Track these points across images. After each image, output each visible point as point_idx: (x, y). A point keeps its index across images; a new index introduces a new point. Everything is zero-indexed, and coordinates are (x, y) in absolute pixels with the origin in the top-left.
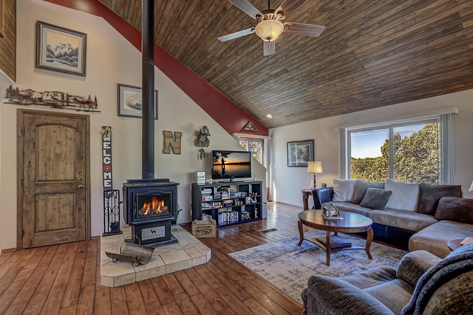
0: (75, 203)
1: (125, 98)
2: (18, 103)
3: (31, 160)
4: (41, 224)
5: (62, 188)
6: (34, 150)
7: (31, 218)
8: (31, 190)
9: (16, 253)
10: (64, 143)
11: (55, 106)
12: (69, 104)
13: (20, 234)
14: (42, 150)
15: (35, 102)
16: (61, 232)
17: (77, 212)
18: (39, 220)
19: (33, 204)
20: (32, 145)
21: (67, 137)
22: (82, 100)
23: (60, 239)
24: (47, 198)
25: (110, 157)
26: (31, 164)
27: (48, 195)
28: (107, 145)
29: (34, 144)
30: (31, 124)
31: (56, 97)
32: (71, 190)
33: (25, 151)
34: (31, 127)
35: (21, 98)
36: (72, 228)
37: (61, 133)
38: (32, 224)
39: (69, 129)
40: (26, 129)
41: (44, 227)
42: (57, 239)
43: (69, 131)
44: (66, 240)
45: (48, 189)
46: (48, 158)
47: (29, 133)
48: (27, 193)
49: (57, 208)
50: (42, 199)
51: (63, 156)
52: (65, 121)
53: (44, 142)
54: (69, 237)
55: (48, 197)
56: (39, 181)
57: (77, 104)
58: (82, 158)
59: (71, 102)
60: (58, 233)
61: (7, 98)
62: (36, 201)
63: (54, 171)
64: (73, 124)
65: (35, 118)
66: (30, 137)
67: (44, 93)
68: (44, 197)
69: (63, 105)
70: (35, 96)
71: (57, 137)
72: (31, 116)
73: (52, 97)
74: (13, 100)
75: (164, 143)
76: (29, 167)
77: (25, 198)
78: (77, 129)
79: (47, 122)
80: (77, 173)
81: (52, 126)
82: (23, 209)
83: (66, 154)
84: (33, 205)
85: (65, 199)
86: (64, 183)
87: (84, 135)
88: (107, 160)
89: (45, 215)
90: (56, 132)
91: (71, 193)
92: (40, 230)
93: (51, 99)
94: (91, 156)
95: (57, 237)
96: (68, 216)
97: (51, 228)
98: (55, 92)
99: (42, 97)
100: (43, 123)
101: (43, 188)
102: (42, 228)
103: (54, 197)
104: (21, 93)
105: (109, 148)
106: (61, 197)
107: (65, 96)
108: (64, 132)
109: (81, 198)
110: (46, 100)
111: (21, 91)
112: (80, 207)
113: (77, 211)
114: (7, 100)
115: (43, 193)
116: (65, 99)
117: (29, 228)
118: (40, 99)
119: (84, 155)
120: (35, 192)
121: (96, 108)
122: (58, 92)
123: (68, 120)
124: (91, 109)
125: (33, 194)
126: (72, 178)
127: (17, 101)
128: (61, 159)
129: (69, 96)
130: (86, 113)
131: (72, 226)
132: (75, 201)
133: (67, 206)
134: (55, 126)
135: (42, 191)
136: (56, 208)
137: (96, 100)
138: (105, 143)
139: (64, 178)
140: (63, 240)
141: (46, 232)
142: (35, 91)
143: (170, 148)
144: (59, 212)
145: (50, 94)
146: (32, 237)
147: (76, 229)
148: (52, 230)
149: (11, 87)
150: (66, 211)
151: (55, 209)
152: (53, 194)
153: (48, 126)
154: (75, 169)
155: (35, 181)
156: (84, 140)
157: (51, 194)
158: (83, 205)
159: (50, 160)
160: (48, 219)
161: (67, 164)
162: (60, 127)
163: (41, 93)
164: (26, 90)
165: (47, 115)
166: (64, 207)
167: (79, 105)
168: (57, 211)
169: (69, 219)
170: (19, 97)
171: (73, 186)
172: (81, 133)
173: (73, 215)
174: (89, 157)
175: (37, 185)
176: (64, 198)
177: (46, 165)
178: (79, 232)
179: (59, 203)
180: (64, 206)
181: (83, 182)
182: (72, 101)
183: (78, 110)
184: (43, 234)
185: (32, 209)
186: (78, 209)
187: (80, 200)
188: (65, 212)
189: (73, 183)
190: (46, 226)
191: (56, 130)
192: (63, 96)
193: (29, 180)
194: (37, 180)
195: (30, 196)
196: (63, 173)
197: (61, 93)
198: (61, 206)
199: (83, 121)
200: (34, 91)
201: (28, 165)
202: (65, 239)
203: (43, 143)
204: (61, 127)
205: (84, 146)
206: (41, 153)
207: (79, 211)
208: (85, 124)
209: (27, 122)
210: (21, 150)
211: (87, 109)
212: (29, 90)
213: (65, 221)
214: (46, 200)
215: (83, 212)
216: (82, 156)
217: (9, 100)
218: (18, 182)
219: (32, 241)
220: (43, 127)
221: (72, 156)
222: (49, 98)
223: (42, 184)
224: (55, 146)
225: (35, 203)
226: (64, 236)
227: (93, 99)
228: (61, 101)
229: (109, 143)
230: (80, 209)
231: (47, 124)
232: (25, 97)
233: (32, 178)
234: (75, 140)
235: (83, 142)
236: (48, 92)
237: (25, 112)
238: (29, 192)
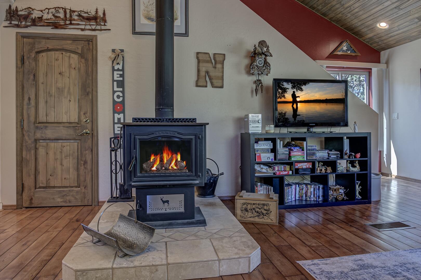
0: (79, 154)
1: (142, 7)
2: (18, 26)
3: (30, 97)
4: (42, 179)
5: (64, 133)
6: (34, 84)
7: (31, 170)
8: (31, 134)
9: (16, 211)
10: (67, 74)
11: (56, 26)
12: (73, 22)
13: (20, 188)
14: (42, 83)
15: (35, 22)
16: (63, 191)
17: (81, 166)
18: (39, 172)
19: (33, 152)
20: (32, 77)
21: (70, 66)
22: (88, 15)
23: (62, 200)
24: (47, 145)
25: (123, 92)
26: (31, 102)
27: (49, 141)
28: (119, 76)
29: (34, 75)
30: (30, 51)
31: (58, 15)
32: (74, 136)
33: (25, 85)
34: (31, 54)
35: (20, 20)
36: (76, 187)
37: (63, 61)
38: (33, 177)
39: (72, 55)
40: (25, 58)
41: (45, 182)
42: (59, 200)
43: (73, 58)
44: (70, 202)
45: (49, 133)
46: (49, 93)
47: (29, 62)
48: (26, 138)
49: (59, 158)
50: (43, 146)
51: (66, 90)
52: (68, 45)
53: (45, 73)
54: (72, 199)
55: (49, 143)
56: (39, 123)
57: (82, 21)
58: (88, 94)
59: (74, 20)
60: (60, 192)
61: (7, 20)
62: (36, 149)
63: (55, 110)
64: (78, 48)
65: (34, 44)
66: (30, 67)
67: (44, 10)
68: (45, 144)
69: (66, 24)
70: (36, 15)
71: (59, 67)
72: (30, 40)
73: (54, 15)
74: (13, 22)
75: (199, 71)
76: (29, 106)
77: (24, 144)
78: (82, 55)
79: (48, 48)
80: (82, 113)
81: (53, 52)
82: (22, 157)
83: (69, 88)
84: (33, 153)
85: (68, 147)
86: (68, 127)
87: (90, 62)
88: (118, 97)
89: (45, 167)
90: (58, 60)
91: (74, 139)
92: (41, 185)
93: (53, 17)
94: (98, 91)
95: (59, 197)
96: (71, 170)
97: (52, 184)
98: (56, 8)
99: (42, 16)
100: (43, 49)
101: (43, 132)
102: (42, 183)
103: (56, 144)
104: (20, 13)
105: (121, 79)
106: (64, 144)
107: (68, 11)
108: (67, 59)
109: (87, 147)
110: (46, 19)
111: (21, 11)
112: (85, 160)
113: (83, 165)
114: (6, 23)
115: (43, 138)
116: (68, 16)
117: (29, 182)
118: (40, 18)
119: (90, 90)
120: (35, 136)
121: (105, 25)
122: (60, 8)
123: (71, 44)
124: (98, 27)
125: (33, 140)
126: (77, 121)
127: (17, 23)
128: (64, 95)
129: (72, 11)
130: (93, 33)
131: (76, 185)
132: (79, 151)
133: (71, 157)
134: (56, 52)
135: (43, 135)
136: (58, 159)
137: (104, 14)
138: (115, 73)
139: (67, 120)
140: (65, 202)
141: (46, 190)
142: (35, 9)
143: (208, 79)
144: (62, 164)
145: (51, 11)
146: (32, 194)
147: (81, 189)
148: (54, 187)
149: (10, 6)
150: (70, 163)
151: (56, 159)
152: (55, 140)
153: (49, 53)
154: (80, 108)
155: (35, 123)
156: (90, 69)
157: (52, 140)
158: (89, 158)
159: (51, 96)
160: (49, 173)
161: (70, 101)
162: (62, 54)
163: (42, 11)
164: (25, 9)
165: (48, 38)
166: (67, 159)
167: (84, 23)
168: (59, 162)
169: (73, 175)
170: (18, 18)
171: (77, 131)
172: (86, 60)
173: (78, 169)
174: (97, 92)
175: (37, 127)
176: (67, 146)
177: (46, 102)
178: (84, 193)
179: (61, 152)
180: (66, 157)
181: (89, 126)
182: (76, 18)
183: (82, 30)
184: (44, 191)
185: (32, 159)
186: (83, 163)
187: (86, 150)
188: (68, 165)
189: (77, 127)
190: (47, 182)
191: (58, 57)
192: (65, 12)
193: (29, 122)
194: (38, 122)
195: (30, 142)
196: (66, 113)
197: (63, 8)
198: (63, 156)
199: (89, 44)
200: (33, 10)
201: (28, 102)
202: (68, 201)
203: (44, 74)
204: (64, 53)
205: (91, 78)
206: (41, 87)
207: (84, 164)
208: (91, 48)
209: (26, 48)
210: (21, 84)
211: (93, 27)
212: (28, 8)
213: (67, 177)
214: (47, 147)
215: (89, 167)
216: (87, 91)
217: (9, 22)
218: (17, 123)
219: (32, 199)
220: (44, 54)
221: (76, 91)
222: (50, 16)
223: (42, 127)
224: (56, 79)
225: (36, 151)
226: (67, 196)
227: (100, 14)
228: (63, 19)
229: (121, 73)
230: (85, 162)
231: (48, 50)
232: (26, 17)
233: (32, 119)
234: (79, 69)
235: (89, 72)
236: (49, 9)
237: (24, 36)
238: (29, 136)
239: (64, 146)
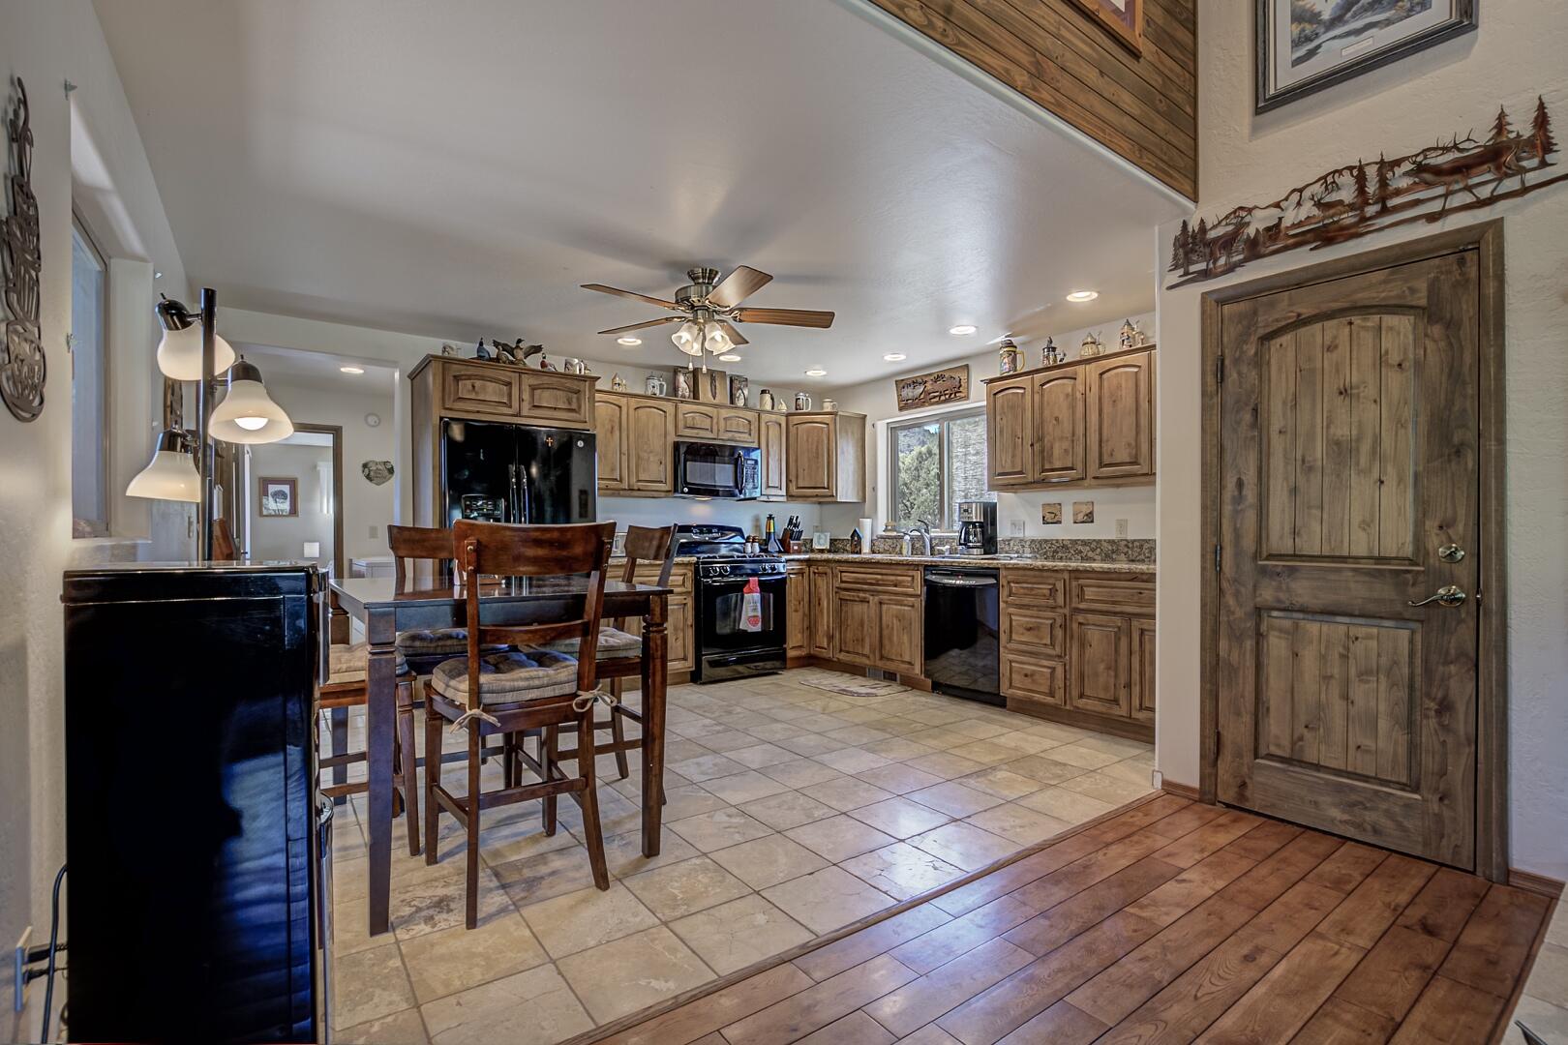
0: (1418, 671)
2: (1205, 275)
3: (1243, 478)
4: (1276, 729)
5: (1357, 591)
6: (1253, 438)
7: (1243, 696)
8: (1243, 590)
9: (1198, 807)
10: (1371, 391)
11: (1326, 236)
12: (1391, 203)
13: (1211, 744)
14: (1280, 432)
15: (1255, 250)
16: (1352, 788)
17: (1427, 717)
18: (1268, 709)
19: (1249, 644)
20: (1248, 417)
21: (1381, 359)
22: (1458, 155)
23: (1346, 817)
24: (1296, 627)
26: (1244, 493)
27: (1301, 616)
29: (1255, 410)
30: (1242, 339)
31: (1334, 197)
32: (1399, 607)
33: (1227, 444)
34: (1245, 347)
35: (1212, 254)
36: (1403, 787)
37: (1355, 348)
38: (1247, 719)
39: (1389, 320)
40: (1227, 362)
41: (1286, 742)
42: (1336, 813)
43: (1391, 329)
44: (1376, 831)
45: (1302, 591)
46: (1303, 461)
47: (1239, 374)
48: (1230, 600)
49: (1337, 676)
50: (1281, 630)
51: (1365, 447)
52: (1374, 287)
53: (1290, 398)
54: (1386, 823)
55: (1302, 623)
56: (1270, 557)
57: (1429, 185)
58: (1458, 453)
59: (1398, 192)
60: (1339, 788)
61: (1176, 267)
62: (1259, 636)
63: (1325, 516)
64: (1412, 290)
65: (1255, 313)
66: (1240, 387)
67: (1286, 199)
68: (1287, 624)
69: (1364, 219)
70: (1257, 224)
71: (1337, 371)
72: (1243, 307)
73: (1319, 204)
74: (1193, 268)
76: (1239, 504)
77: (1223, 618)
78: (1430, 313)
79: (1299, 315)
80: (1431, 525)
81: (1318, 326)
82: (1217, 655)
83: (1377, 440)
84: (1248, 647)
85: (1374, 644)
86: (1369, 573)
87: (1468, 330)
89: (1289, 695)
90: (1336, 347)
91: (1398, 618)
92: (1273, 750)
93: (1316, 211)
94: (1510, 436)
95: (1335, 805)
96: (1383, 724)
97: (1311, 756)
98: (1325, 178)
99: (1280, 219)
100: (1283, 323)
101: (1284, 586)
102: (1278, 746)
103: (1325, 627)
104: (1212, 235)
106: (1353, 631)
107: (1372, 173)
108: (1368, 338)
109: (1453, 652)
110: (1294, 226)
111: (1214, 227)
112: (1445, 698)
113: (1433, 713)
114: (1175, 277)
115: (1282, 606)
116: (1372, 188)
117: (1237, 731)
118: (1273, 231)
119: (1470, 436)
120: (1255, 597)
121: (1544, 164)
122: (1339, 172)
123: (1385, 282)
124: (1511, 184)
125: (1249, 607)
126: (1408, 550)
127: (1202, 266)
128: (1358, 464)
129: (1385, 166)
130: (1483, 215)
131: (1404, 780)
132: (1418, 661)
133: (1382, 678)
134: (1328, 324)
135: (1282, 596)
136: (1332, 677)
137: (1542, 120)
139: (1370, 550)
140: (1359, 826)
141: (1291, 768)
142: (1256, 207)
144: (1346, 697)
145: (1307, 194)
146: (1245, 770)
147: (1425, 800)
148: (1318, 767)
149: (1185, 224)
150: (1378, 699)
151: (1327, 678)
152: (1322, 613)
153: (1303, 331)
154: (1423, 506)
155: (1257, 555)
156: (1468, 358)
157: (1315, 613)
158: (1460, 690)
159: (1311, 469)
160: (1303, 719)
161: (1382, 482)
162: (1351, 323)
163: (1277, 205)
164: (1227, 217)
165: (1299, 285)
166: (1368, 682)
167: (1440, 190)
168: (1335, 690)
169: (1388, 742)
170: (1207, 251)
171: (1411, 590)
172: (1451, 325)
173: (1411, 726)
174: (1501, 441)
175: (1263, 571)
176: (1369, 637)
177: (1294, 491)
178: (1439, 818)
179: (1344, 657)
180: (1364, 674)
181: (1464, 572)
182: (1405, 183)
183: (1432, 218)
184: (1284, 771)
185: (1248, 664)
186: (1433, 705)
187: (1447, 663)
188: (1373, 704)
189: (1409, 576)
190: (1293, 744)
191: (1335, 337)
192: (1361, 180)
193: (1238, 554)
194: (1265, 554)
195: (1239, 613)
196: (1365, 525)
197: (1350, 168)
198: (1353, 671)
199: (1462, 262)
200: (1250, 211)
201: (1236, 493)
202: (1369, 827)
203: (1284, 403)
204: (1357, 320)
205: (1470, 390)
206: (1278, 444)
207: (1439, 713)
208: (1473, 273)
209: (1231, 332)
210: (1215, 442)
211: (1485, 192)
212: (1235, 212)
213: (1368, 743)
214: (1294, 634)
215: (1462, 723)
216: (1456, 440)
217: (1181, 271)
218: (1203, 556)
219: (1243, 785)
220: (1286, 339)
221: (1406, 446)
222: (1308, 209)
223: (1279, 570)
224: (1329, 411)
225: (1257, 643)
226: (1366, 808)
227: (1521, 126)
228: (1352, 207)
230: (1445, 707)
231: (1302, 322)
232: (1227, 243)
233: (1249, 543)
234: (1419, 366)
235: (1466, 370)
236: (1300, 191)
237: (1223, 299)
238: (1237, 594)
239: (1357, 638)
